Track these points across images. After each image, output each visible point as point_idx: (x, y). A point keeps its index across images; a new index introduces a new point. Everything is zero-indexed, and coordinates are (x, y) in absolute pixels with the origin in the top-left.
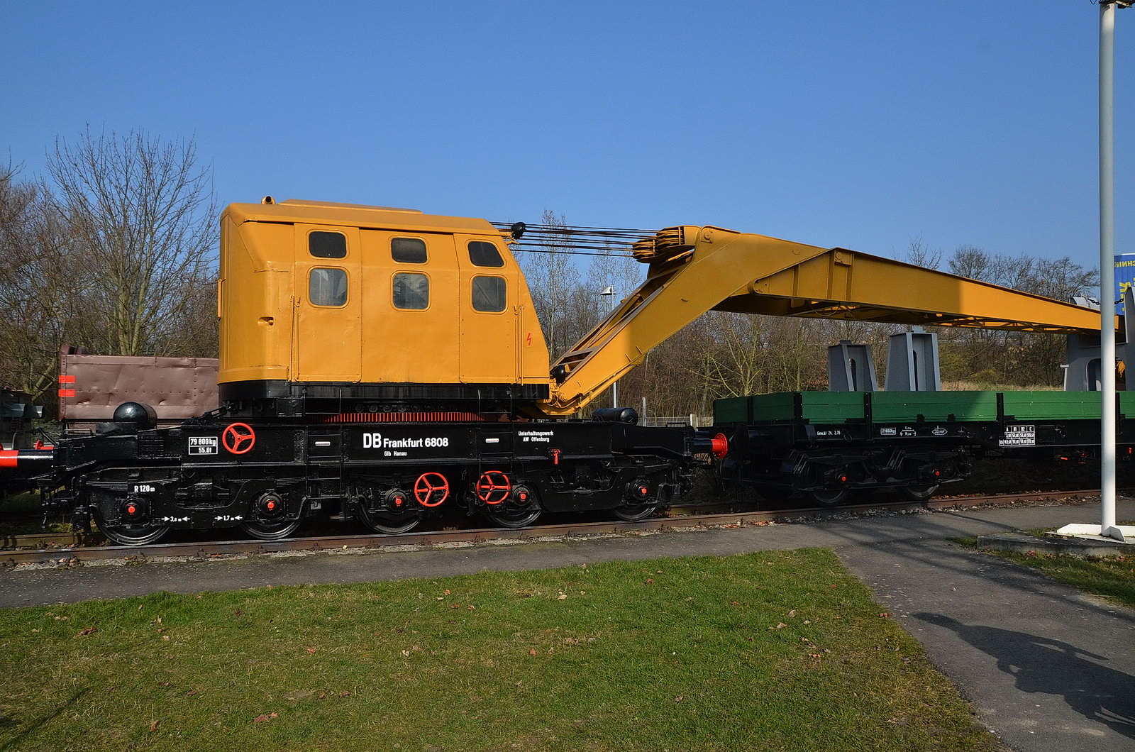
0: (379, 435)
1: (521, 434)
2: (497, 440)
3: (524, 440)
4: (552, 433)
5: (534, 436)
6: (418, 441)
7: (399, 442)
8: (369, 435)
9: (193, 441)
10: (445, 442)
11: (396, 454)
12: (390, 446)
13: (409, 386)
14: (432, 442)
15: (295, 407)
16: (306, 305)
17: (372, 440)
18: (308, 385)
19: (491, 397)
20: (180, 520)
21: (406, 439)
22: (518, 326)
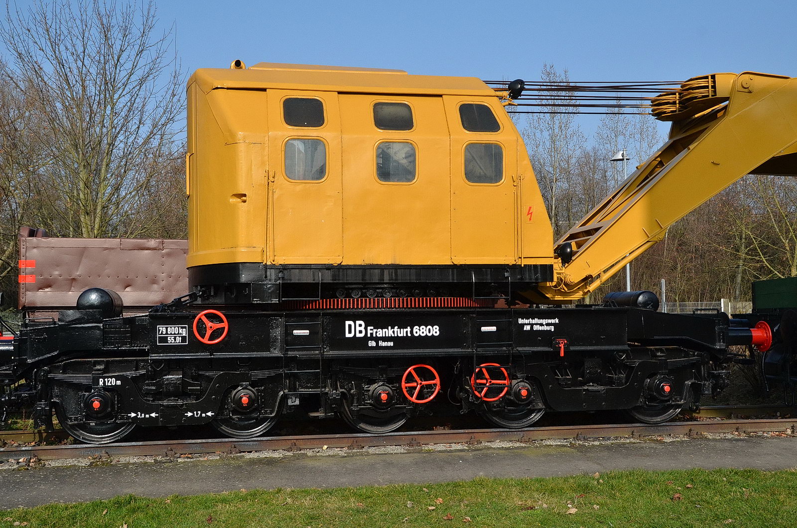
0: (362, 322)
1: (521, 321)
2: (494, 329)
3: (525, 329)
4: (557, 321)
5: (536, 324)
6: (405, 330)
7: (384, 330)
8: (351, 323)
9: (162, 329)
10: (435, 331)
11: (381, 343)
12: (374, 335)
13: (396, 268)
14: (421, 331)
15: (271, 292)
16: (281, 180)
17: (356, 329)
18: (284, 268)
19: (487, 279)
20: (147, 416)
21: (393, 328)
22: (517, 199)
